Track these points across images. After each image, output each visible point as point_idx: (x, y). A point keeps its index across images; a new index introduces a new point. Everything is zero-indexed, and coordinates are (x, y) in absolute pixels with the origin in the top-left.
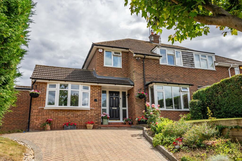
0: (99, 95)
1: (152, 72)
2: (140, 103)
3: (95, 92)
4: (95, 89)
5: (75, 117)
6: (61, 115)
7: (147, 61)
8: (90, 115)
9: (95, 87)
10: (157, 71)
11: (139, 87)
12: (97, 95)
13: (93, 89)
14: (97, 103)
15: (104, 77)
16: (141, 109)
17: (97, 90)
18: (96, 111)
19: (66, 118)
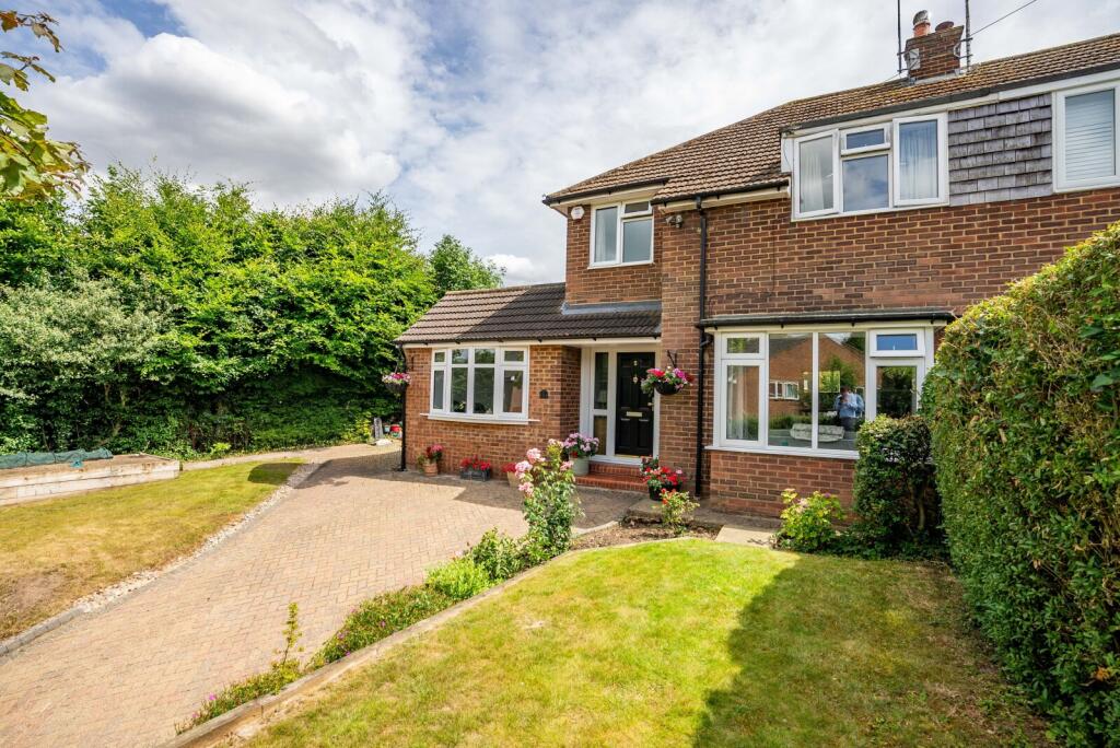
0: (552, 376)
1: (743, 269)
2: (679, 408)
3: (544, 367)
4: (542, 358)
5: (493, 445)
6: (461, 435)
7: (725, 217)
8: (528, 441)
9: (542, 349)
10: (774, 255)
11: (679, 341)
12: (549, 377)
13: (536, 358)
14: (548, 402)
15: (589, 306)
16: (681, 434)
17: (550, 360)
18: (545, 428)
19: (472, 446)
